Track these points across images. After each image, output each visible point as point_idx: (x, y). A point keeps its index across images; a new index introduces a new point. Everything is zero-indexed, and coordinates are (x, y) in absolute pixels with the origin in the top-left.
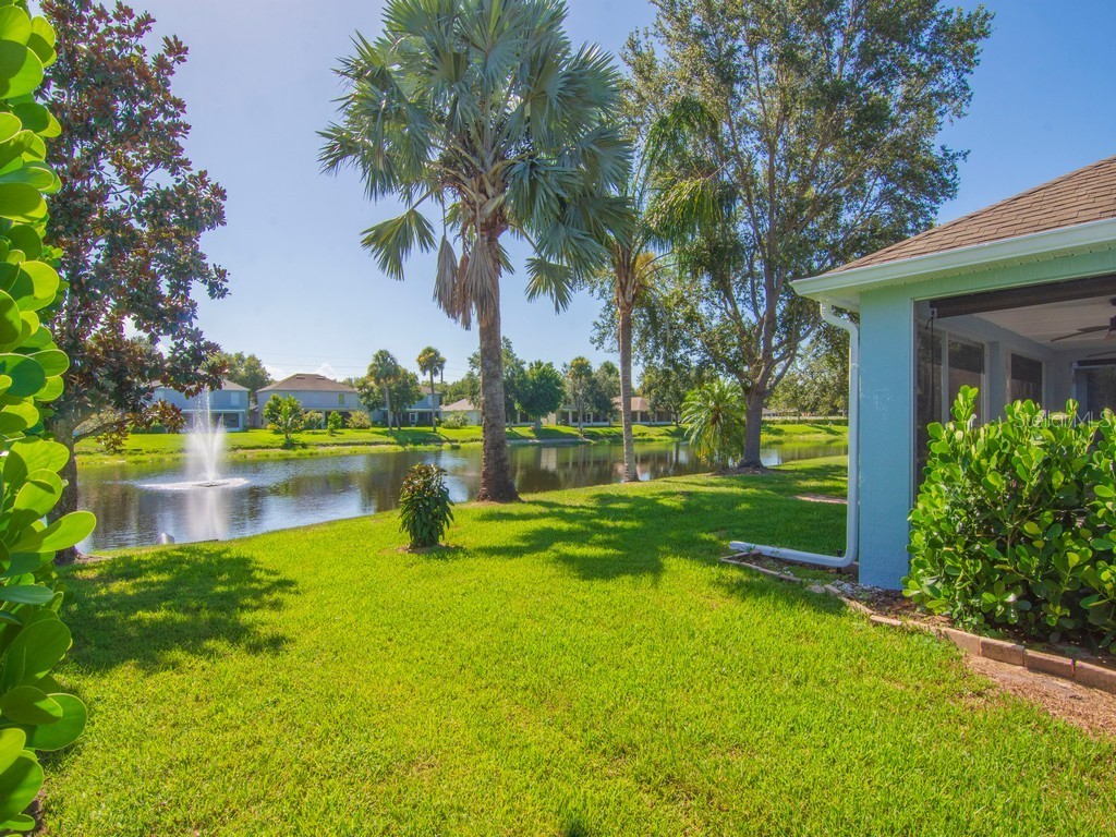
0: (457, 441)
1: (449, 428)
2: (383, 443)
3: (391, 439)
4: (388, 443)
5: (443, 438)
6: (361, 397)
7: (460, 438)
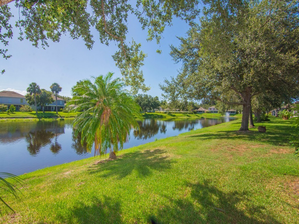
0: (64, 117)
1: (65, 112)
2: (31, 117)
3: (35, 116)
4: (33, 118)
5: (59, 116)
6: (27, 100)
7: (66, 116)
